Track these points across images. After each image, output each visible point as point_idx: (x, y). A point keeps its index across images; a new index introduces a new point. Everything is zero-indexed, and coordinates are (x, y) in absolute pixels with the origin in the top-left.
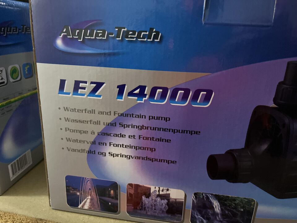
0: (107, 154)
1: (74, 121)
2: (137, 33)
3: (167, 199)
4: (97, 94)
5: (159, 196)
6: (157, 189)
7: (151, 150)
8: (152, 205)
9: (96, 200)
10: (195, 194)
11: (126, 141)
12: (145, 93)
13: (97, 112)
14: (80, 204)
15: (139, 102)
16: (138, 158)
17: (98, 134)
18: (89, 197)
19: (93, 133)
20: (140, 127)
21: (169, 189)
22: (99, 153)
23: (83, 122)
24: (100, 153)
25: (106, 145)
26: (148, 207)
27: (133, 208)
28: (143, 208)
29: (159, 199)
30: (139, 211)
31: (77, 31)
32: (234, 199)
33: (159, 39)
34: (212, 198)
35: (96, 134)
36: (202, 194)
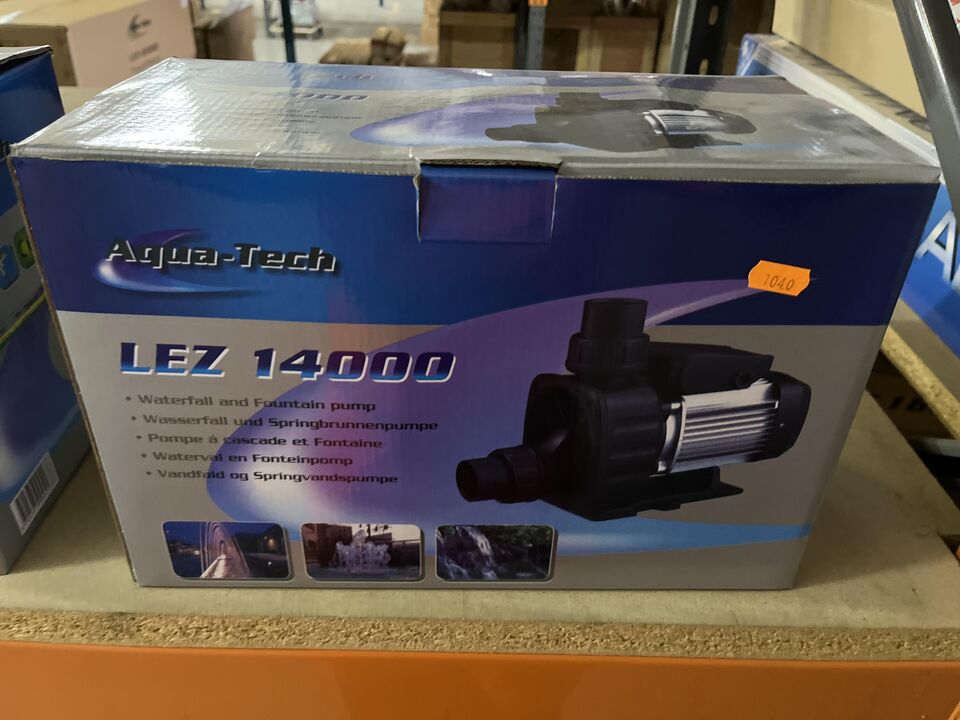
0: (251, 476)
1: (166, 420)
2: (284, 257)
3: (387, 544)
4: (211, 368)
5: (369, 539)
6: (365, 527)
7: (345, 462)
8: (357, 557)
9: (239, 558)
10: (440, 529)
11: (289, 450)
12: (318, 363)
13: (216, 402)
14: (205, 569)
15: (305, 379)
16: (319, 478)
17: (226, 442)
18: (223, 557)
19: (213, 440)
20: (314, 424)
21: (389, 525)
22: (232, 475)
23: (188, 421)
24: (235, 476)
25: (246, 460)
26: (350, 561)
27: (319, 565)
28: (340, 562)
29: (370, 545)
30: (334, 569)
31: (147, 250)
32: (513, 530)
33: (333, 267)
35: (221, 442)
36: (454, 527)
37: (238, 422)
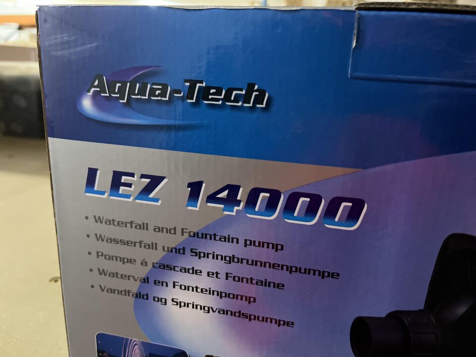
37: (166, 249)
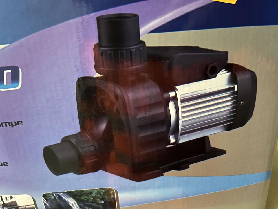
3: (15, 208)
5: (4, 205)
10: (44, 196)
21: (13, 196)
34: (64, 197)
